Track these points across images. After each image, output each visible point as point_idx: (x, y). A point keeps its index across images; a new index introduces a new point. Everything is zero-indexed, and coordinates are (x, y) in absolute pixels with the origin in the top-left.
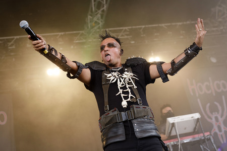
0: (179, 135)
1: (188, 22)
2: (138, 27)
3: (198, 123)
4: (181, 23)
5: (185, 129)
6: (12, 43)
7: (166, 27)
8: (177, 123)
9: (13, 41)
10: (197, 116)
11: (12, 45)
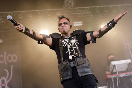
0: (118, 72)
1: (126, 5)
2: (95, 7)
3: (130, 65)
4: (121, 5)
5: (122, 68)
6: (21, 15)
7: (112, 7)
8: (117, 65)
9: (22, 14)
10: (129, 61)
11: (21, 16)
